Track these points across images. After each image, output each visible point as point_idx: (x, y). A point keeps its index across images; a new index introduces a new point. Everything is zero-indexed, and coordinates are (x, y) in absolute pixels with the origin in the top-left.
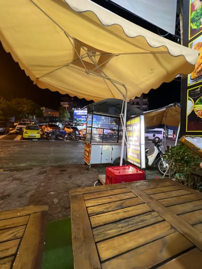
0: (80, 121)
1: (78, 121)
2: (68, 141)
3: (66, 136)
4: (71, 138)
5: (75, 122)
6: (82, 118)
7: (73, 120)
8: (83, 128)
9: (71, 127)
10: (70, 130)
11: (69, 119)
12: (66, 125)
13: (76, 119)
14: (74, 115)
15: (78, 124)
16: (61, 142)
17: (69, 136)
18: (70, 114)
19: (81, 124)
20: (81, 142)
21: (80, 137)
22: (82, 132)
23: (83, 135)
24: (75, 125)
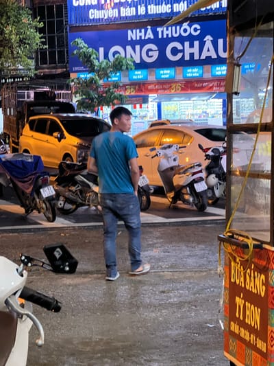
0: (118, 66)
1: (103, 73)
2: (60, 222)
3: (48, 192)
4: (81, 201)
5: (82, 76)
6: (133, 44)
7: (67, 63)
8: (141, 120)
9: (61, 121)
10: (57, 140)
11: (34, 61)
12: (23, 108)
13: (88, 58)
14: (70, 30)
15: (106, 92)
16: (18, 233)
17: (64, 187)
18: (41, 25)
19: (126, 89)
20: (156, 229)
21: (145, 191)
22: (154, 153)
23: (158, 176)
24: (81, 103)
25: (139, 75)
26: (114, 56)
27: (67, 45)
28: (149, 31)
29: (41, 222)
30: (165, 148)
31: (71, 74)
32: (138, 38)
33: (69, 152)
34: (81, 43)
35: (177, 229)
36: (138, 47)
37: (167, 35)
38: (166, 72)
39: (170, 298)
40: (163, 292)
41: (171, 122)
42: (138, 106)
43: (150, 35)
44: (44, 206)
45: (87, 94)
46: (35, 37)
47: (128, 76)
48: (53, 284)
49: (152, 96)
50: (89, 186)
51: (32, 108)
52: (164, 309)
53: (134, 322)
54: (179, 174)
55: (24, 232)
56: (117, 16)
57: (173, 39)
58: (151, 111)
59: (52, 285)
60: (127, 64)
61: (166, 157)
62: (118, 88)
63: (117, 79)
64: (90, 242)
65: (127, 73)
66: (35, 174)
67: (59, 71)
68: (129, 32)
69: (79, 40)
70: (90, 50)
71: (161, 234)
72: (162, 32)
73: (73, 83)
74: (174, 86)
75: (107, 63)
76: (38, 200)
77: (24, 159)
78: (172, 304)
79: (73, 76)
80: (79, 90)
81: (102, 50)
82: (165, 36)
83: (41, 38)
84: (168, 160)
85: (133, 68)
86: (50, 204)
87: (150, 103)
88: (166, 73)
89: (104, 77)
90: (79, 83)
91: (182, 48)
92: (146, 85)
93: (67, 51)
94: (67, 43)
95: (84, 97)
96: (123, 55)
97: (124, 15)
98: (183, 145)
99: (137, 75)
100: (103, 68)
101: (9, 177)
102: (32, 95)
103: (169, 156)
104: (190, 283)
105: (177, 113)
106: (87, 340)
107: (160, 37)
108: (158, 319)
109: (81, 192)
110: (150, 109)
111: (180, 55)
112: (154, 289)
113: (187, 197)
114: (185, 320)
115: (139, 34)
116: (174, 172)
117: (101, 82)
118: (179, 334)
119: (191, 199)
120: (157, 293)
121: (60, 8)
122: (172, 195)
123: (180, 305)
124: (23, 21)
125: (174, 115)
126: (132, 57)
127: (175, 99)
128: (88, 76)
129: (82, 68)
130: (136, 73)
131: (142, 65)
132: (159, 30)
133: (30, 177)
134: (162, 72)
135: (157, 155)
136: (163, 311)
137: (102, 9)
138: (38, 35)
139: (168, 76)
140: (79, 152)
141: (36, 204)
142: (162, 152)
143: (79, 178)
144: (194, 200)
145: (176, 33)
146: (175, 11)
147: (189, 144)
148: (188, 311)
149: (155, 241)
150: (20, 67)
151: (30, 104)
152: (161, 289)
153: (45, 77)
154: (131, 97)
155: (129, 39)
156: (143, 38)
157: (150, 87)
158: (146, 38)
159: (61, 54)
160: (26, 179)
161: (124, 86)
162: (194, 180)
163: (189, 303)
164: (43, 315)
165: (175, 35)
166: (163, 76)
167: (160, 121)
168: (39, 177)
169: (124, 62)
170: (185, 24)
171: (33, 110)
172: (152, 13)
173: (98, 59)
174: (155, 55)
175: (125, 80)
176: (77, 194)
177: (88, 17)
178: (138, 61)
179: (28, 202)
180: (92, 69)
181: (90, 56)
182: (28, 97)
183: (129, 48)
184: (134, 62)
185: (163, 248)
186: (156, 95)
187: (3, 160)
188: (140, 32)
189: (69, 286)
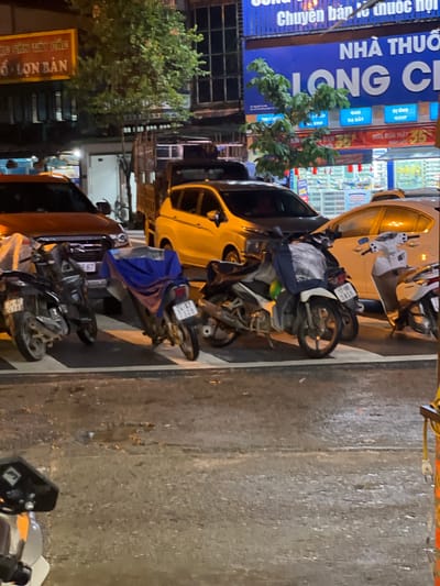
0: (322, 102)
1: (298, 114)
2: (206, 361)
3: (185, 311)
4: (241, 326)
5: (265, 119)
6: (348, 65)
7: (242, 98)
8: (361, 191)
9: (221, 193)
10: (213, 223)
11: (189, 96)
12: (164, 173)
13: (273, 90)
14: (246, 45)
15: (303, 145)
16: (136, 377)
17: (214, 303)
18: (200, 38)
19: (336, 139)
20: (364, 373)
21: (349, 309)
22: (366, 246)
23: (372, 284)
24: (262, 164)
25: (357, 116)
26: (316, 85)
27: (241, 70)
28: (375, 44)
29: (175, 360)
30: (384, 239)
31: (247, 117)
32: (357, 56)
33: (233, 244)
34: (263, 66)
35: (400, 374)
36: (355, 71)
37: (405, 49)
38: (401, 110)
39: (371, 497)
40: (361, 487)
41: (407, 193)
42: (355, 167)
43: (376, 50)
44: (180, 333)
45: (272, 149)
46: (190, 58)
47: (339, 118)
48: (177, 468)
49: (377, 152)
50: (255, 302)
51: (179, 172)
52: (358, 518)
53: (302, 540)
54: (407, 282)
55: (146, 376)
56: (323, 20)
57: (415, 56)
58: (376, 175)
59: (174, 469)
60: (338, 99)
61: (386, 253)
62: (322, 138)
63: (321, 123)
64: (249, 396)
65: (338, 114)
66: (164, 281)
67: (228, 112)
68: (342, 46)
69: (260, 62)
70: (277, 77)
71: (371, 382)
72: (397, 44)
73: (250, 131)
74: (414, 133)
75: (304, 98)
76: (170, 324)
77: (150, 256)
78: (372, 511)
79: (250, 119)
80: (260, 143)
81: (296, 77)
82: (401, 52)
83: (199, 59)
84: (388, 258)
85: (348, 104)
86: (189, 330)
87: (375, 163)
88: (401, 113)
89: (300, 120)
90: (259, 131)
91: (429, 71)
92: (368, 133)
93: (242, 79)
94: (241, 66)
95: (267, 152)
96: (331, 84)
97: (334, 19)
98: (416, 234)
99: (354, 116)
100: (299, 107)
101: (125, 287)
102: (181, 151)
103: (391, 251)
104: (410, 472)
105: (420, 179)
106: (217, 573)
107: (393, 52)
108: (344, 537)
109: (243, 310)
110: (375, 172)
111: (425, 83)
112: (345, 482)
113: (419, 320)
114: (390, 540)
115: (357, 50)
116: (397, 278)
117: (294, 129)
118: (378, 566)
119: (426, 324)
120: (349, 488)
121: (231, 11)
122: (394, 316)
123: (385, 512)
124: (172, 32)
125: (415, 181)
126: (346, 87)
127: (417, 155)
128: (275, 119)
129: (265, 107)
130: (352, 113)
131: (363, 101)
132: (392, 41)
133: (157, 286)
134: (395, 111)
135: (370, 250)
136: (355, 522)
137: (300, 10)
138: (195, 54)
139: (404, 118)
140: (249, 243)
141: (167, 332)
142: (378, 245)
143: (240, 287)
144: (431, 325)
145: (419, 46)
146: (418, 10)
147: (426, 231)
148: (400, 523)
149: (359, 395)
150: (167, 107)
151: (177, 166)
152: (358, 480)
153: (206, 122)
154: (343, 152)
155: (342, 57)
156: (364, 55)
157: (374, 136)
158: (370, 55)
159: (232, 84)
160: (150, 290)
161: (333, 134)
162: (431, 291)
163: (403, 508)
164: (151, 523)
165: (418, 50)
166: (396, 118)
167: (390, 192)
168: (171, 286)
169: (332, 95)
170: (434, 31)
171: (181, 175)
172: (381, 14)
173: (290, 91)
174: (385, 83)
175: (334, 125)
176: (236, 314)
177: (276, 23)
178: (356, 93)
179: (154, 327)
180: (280, 108)
181: (277, 86)
182: (175, 154)
183: (341, 73)
184: (349, 95)
185: (370, 408)
186: (386, 150)
187: (116, 258)
188: (360, 46)
189: (203, 472)
